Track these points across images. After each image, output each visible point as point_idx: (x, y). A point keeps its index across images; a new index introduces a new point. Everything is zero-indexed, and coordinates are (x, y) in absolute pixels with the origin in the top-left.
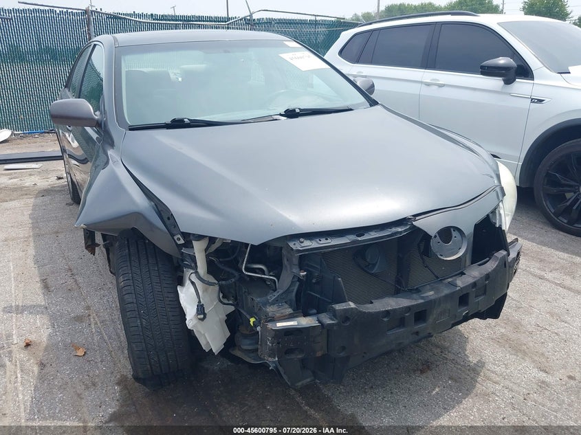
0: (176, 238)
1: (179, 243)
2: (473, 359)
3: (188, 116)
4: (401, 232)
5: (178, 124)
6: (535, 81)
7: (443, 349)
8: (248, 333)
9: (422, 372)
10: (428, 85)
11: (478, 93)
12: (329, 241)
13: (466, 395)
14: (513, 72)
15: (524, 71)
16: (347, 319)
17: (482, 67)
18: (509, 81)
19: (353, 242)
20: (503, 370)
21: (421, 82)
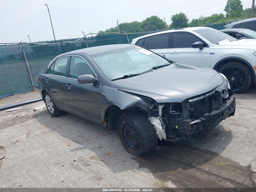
0: (150, 107)
1: (151, 108)
2: (228, 130)
3: (128, 74)
4: (214, 93)
5: (126, 77)
6: (210, 48)
7: (218, 130)
8: (171, 133)
9: (217, 136)
10: (172, 53)
11: (191, 54)
12: (198, 98)
13: (232, 138)
14: (202, 46)
15: (205, 45)
16: (208, 117)
17: (192, 45)
18: (201, 49)
19: (204, 97)
20: (237, 130)
21: (170, 53)
